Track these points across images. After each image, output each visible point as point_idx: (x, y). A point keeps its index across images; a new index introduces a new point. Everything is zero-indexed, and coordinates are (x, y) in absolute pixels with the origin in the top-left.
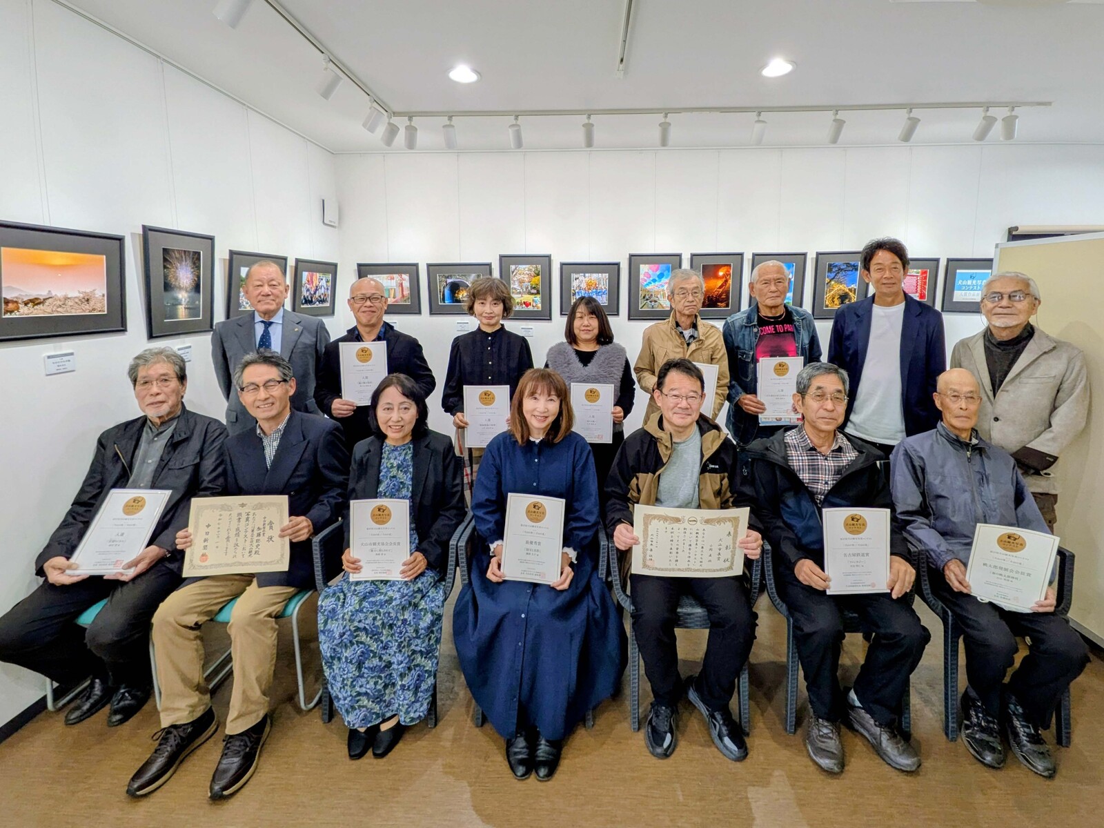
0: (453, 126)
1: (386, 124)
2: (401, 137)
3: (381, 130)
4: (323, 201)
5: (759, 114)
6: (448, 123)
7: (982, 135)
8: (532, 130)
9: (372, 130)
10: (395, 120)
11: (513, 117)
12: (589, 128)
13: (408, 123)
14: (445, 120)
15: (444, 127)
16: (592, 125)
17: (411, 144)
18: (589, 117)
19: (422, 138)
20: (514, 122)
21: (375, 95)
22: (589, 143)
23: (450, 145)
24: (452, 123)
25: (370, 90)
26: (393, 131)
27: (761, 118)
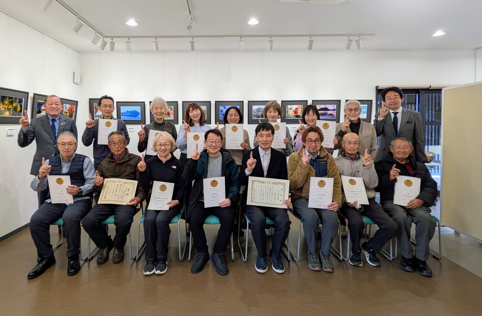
0: (130, 42)
1: (102, 41)
2: (108, 46)
3: (100, 43)
4: (74, 73)
5: (241, 38)
6: (128, 40)
7: (348, 47)
8: (163, 44)
9: (95, 44)
10: (105, 39)
11: (155, 38)
12: (192, 43)
13: (111, 41)
14: (127, 40)
15: (126, 42)
16: (194, 42)
17: (112, 49)
18: (193, 39)
19: (117, 46)
20: (155, 40)
21: (97, 30)
22: (193, 48)
23: (129, 49)
24: (130, 41)
25: (95, 28)
26: (105, 44)
27: (242, 40)
